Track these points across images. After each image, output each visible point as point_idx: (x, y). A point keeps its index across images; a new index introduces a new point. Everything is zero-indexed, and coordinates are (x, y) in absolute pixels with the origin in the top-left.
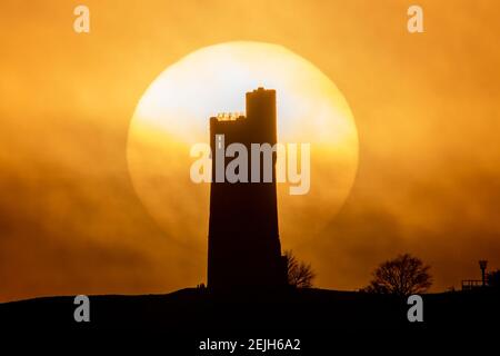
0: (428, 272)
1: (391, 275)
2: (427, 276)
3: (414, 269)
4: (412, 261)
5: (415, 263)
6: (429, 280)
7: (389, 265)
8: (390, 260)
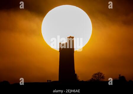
0: (104, 76)
1: (96, 77)
2: (104, 77)
3: (101, 75)
4: (101, 73)
5: (101, 74)
6: (104, 78)
7: (95, 74)
8: (95, 73)
